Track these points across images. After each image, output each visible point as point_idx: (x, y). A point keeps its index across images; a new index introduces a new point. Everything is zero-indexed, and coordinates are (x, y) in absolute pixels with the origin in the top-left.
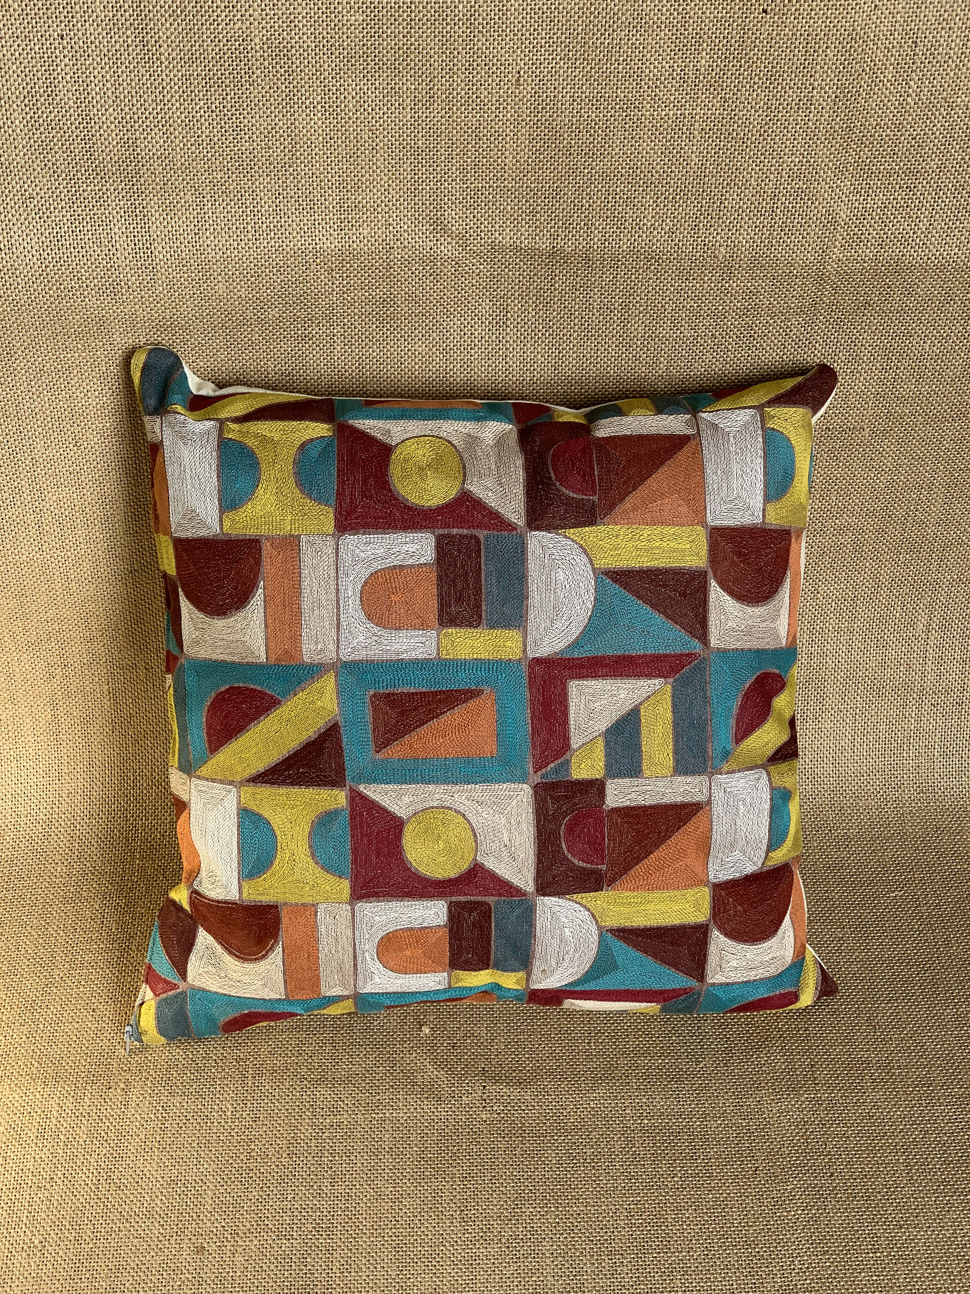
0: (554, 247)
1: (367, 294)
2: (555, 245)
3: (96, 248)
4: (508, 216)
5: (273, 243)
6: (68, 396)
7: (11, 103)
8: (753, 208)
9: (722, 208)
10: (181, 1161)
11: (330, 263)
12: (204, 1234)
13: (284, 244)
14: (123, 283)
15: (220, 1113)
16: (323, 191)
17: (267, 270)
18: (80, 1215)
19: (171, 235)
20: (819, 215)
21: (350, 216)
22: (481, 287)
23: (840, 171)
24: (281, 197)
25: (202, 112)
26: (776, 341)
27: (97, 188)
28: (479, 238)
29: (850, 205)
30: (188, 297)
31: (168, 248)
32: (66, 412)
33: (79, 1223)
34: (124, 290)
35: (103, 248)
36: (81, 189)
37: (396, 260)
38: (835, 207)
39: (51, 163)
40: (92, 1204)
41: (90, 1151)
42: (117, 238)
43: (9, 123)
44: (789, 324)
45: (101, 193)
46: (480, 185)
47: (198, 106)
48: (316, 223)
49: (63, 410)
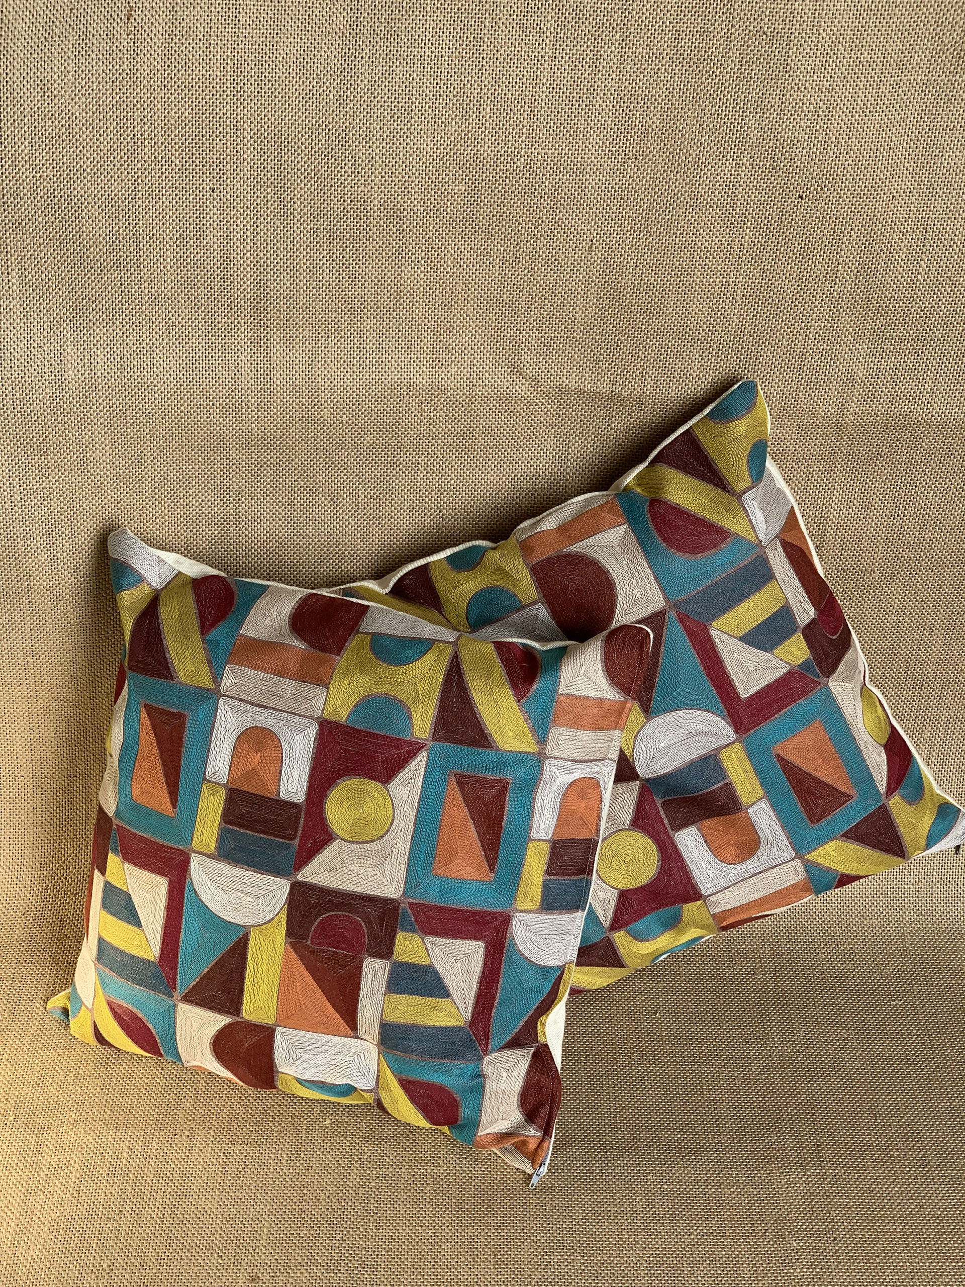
0: (612, 391)
1: (450, 426)
2: (614, 389)
3: (224, 372)
4: (575, 363)
5: (374, 377)
6: (185, 503)
7: (165, 243)
8: (783, 365)
9: (757, 363)
10: (239, 1201)
11: (421, 397)
12: (259, 1265)
13: (383, 377)
14: (243, 404)
15: (276, 1161)
16: (419, 333)
17: (367, 399)
18: (145, 1244)
19: (288, 365)
20: (840, 373)
21: (441, 356)
22: (548, 424)
23: (859, 336)
24: (384, 336)
25: (325, 261)
26: (800, 485)
27: (230, 321)
28: (549, 380)
29: (866, 366)
30: (297, 419)
31: (285, 376)
32: (182, 519)
33: (144, 1250)
34: (244, 410)
35: (230, 372)
36: (217, 321)
37: (477, 397)
38: (854, 367)
39: (193, 297)
40: (157, 1235)
41: (156, 1188)
42: (243, 365)
43: (162, 260)
44: (811, 470)
45: (233, 325)
46: (553, 335)
47: (322, 256)
48: (412, 361)
49: (179, 516)
